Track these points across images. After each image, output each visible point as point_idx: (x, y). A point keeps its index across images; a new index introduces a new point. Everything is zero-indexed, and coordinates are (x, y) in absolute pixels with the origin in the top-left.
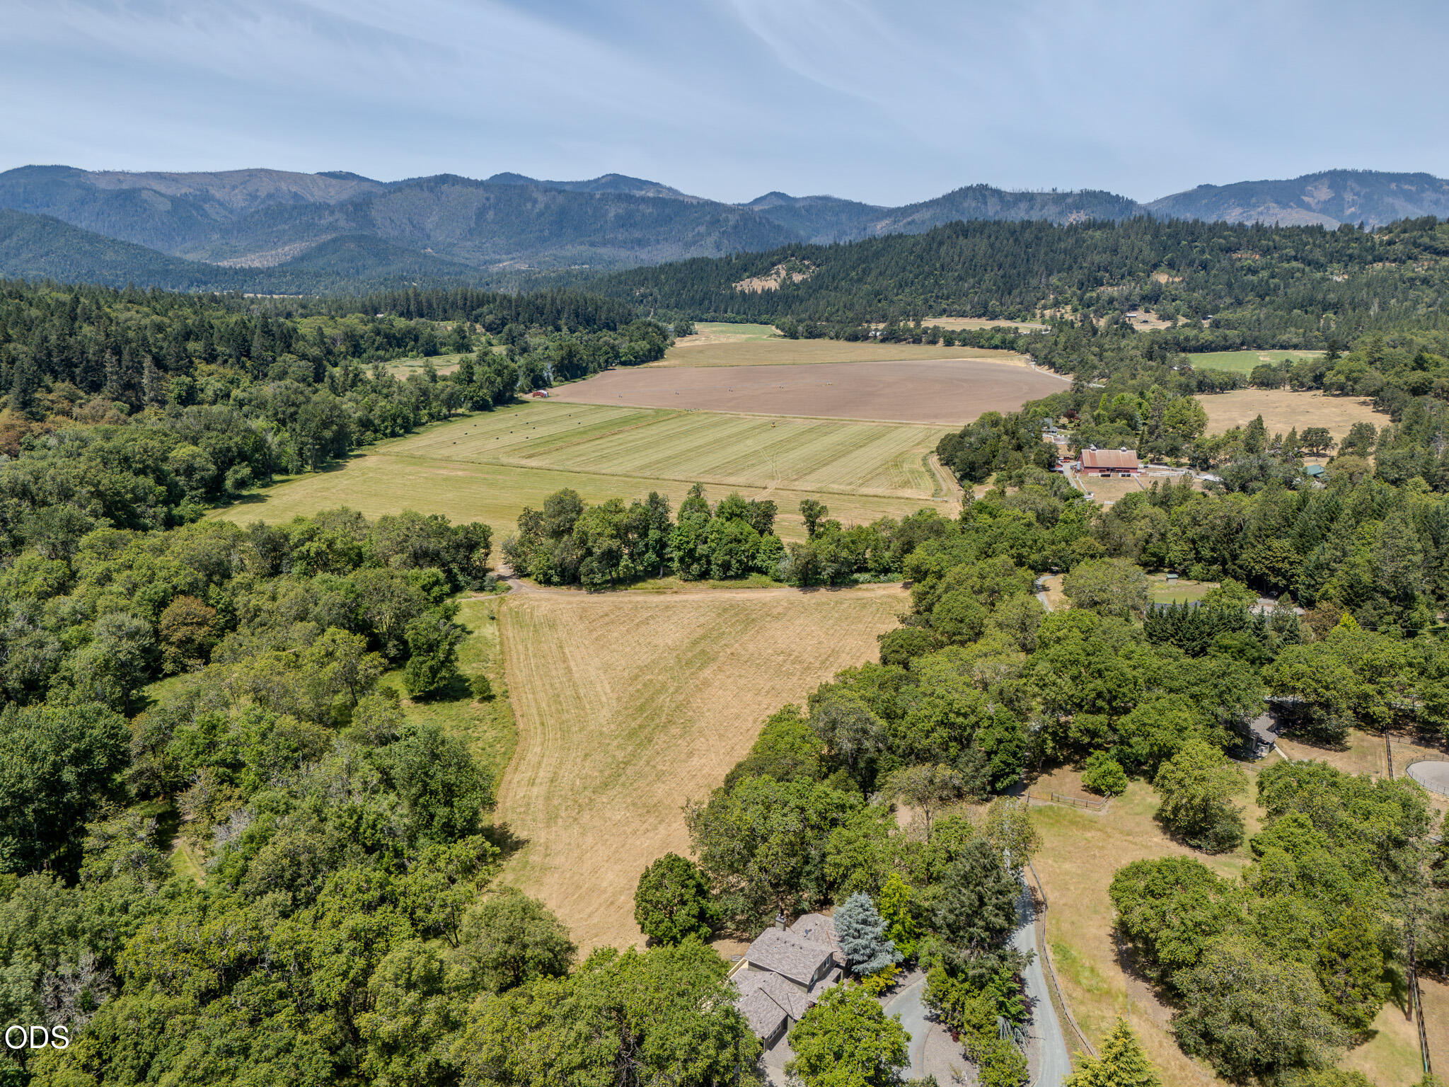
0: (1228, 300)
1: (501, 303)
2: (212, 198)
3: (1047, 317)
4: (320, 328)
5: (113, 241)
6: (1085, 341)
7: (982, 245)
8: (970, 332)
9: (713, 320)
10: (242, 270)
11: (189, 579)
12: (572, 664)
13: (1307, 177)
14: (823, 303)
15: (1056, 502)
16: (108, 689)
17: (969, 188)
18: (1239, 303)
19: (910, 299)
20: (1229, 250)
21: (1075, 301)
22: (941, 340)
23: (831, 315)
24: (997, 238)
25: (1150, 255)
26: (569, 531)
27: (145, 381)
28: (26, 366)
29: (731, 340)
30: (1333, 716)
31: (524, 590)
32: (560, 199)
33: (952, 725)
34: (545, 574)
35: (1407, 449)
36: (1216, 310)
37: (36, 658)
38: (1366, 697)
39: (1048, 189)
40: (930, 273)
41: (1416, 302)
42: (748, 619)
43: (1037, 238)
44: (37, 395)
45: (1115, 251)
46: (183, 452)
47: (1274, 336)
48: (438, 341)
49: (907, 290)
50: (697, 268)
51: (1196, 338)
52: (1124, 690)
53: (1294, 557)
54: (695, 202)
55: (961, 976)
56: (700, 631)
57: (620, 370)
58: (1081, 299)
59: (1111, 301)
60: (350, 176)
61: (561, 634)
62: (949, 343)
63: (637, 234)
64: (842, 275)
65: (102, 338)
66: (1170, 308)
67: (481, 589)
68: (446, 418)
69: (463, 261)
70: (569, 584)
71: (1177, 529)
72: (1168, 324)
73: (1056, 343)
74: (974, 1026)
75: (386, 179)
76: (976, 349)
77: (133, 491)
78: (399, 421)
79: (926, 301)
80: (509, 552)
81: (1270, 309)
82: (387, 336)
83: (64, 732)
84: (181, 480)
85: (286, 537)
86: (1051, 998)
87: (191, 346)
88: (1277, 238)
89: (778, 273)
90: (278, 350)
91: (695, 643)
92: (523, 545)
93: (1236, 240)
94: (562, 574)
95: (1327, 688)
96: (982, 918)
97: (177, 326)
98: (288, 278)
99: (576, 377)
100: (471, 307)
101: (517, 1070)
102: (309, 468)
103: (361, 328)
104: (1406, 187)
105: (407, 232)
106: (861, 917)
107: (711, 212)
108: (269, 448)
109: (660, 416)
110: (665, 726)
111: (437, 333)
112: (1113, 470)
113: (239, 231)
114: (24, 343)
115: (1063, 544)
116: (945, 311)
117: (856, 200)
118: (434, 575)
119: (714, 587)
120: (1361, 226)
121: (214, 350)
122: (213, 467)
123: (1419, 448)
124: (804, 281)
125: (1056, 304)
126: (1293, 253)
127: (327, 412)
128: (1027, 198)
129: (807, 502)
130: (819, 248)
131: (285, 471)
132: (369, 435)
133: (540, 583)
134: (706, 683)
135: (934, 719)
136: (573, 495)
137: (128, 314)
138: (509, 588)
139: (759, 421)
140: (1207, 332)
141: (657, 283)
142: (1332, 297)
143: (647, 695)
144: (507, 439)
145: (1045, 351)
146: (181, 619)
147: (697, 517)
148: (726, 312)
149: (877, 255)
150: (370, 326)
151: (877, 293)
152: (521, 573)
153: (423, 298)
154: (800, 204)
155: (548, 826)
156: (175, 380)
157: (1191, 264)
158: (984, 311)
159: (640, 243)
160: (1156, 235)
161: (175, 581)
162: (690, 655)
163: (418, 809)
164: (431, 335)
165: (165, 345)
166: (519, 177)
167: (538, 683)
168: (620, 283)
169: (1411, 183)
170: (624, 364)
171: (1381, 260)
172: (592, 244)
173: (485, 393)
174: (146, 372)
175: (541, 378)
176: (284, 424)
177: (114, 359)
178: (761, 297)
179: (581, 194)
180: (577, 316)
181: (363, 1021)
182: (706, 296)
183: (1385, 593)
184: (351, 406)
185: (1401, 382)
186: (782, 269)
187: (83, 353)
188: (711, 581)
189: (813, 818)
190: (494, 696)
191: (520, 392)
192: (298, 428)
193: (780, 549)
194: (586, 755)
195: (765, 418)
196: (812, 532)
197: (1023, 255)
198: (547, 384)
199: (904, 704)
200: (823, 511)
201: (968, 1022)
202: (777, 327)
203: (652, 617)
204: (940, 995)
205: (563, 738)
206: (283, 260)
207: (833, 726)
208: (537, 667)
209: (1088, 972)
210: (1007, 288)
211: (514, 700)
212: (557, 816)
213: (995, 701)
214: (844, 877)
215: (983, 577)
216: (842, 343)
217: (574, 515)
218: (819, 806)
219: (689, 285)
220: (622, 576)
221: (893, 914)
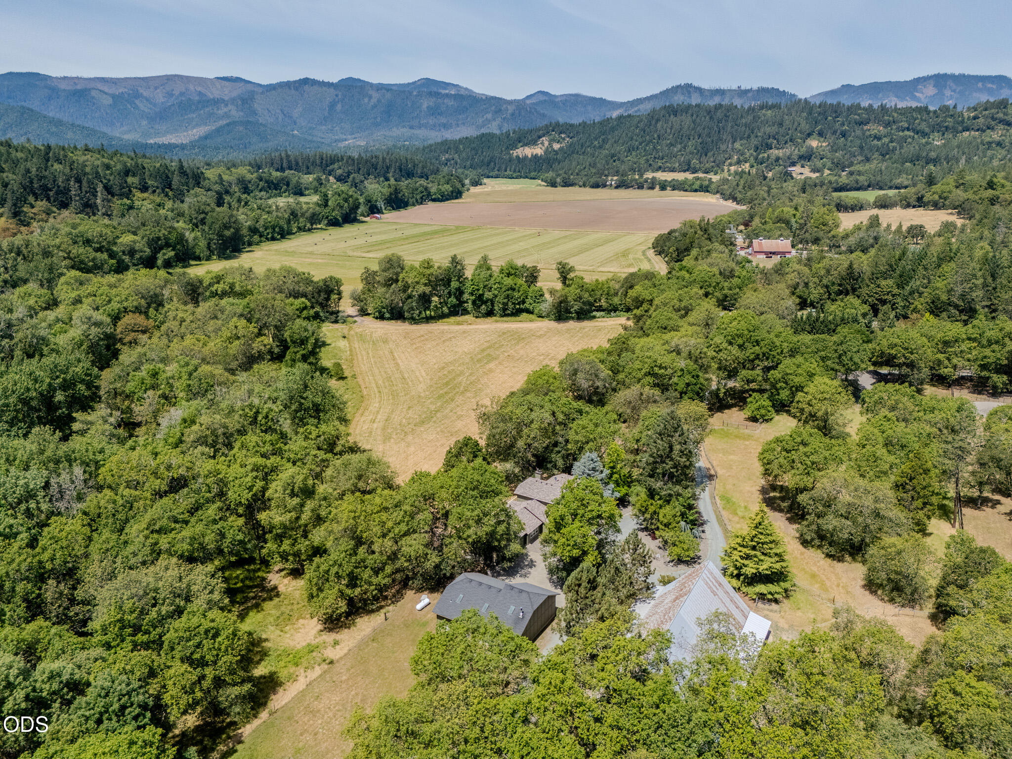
0: (860, 158)
1: (347, 162)
2: (142, 96)
3: (732, 172)
4: (220, 175)
5: (72, 125)
6: (757, 182)
7: (687, 121)
8: (677, 180)
9: (497, 177)
10: (164, 145)
11: (135, 303)
12: (399, 361)
13: (919, 78)
14: (574, 164)
15: (733, 265)
17: (678, 87)
18: (868, 160)
19: (635, 160)
20: (860, 123)
21: (752, 160)
22: (658, 187)
23: (580, 171)
24: (697, 116)
25: (805, 126)
26: (397, 281)
27: (99, 201)
28: (15, 189)
29: (510, 188)
30: (916, 372)
31: (365, 323)
32: (388, 95)
33: (655, 375)
34: (380, 312)
35: (978, 234)
36: (851, 164)
37: (33, 336)
38: (939, 363)
39: (734, 87)
40: (651, 141)
41: (991, 158)
42: (519, 338)
43: (726, 116)
44: (25, 209)
45: (781, 124)
46: (127, 239)
47: (891, 181)
48: (303, 186)
49: (634, 153)
50: (486, 140)
51: (837, 182)
52: (774, 353)
53: (896, 291)
54: (484, 97)
55: (657, 497)
56: (487, 345)
57: (431, 205)
58: (756, 159)
59: (777, 159)
60: (238, 80)
61: (391, 345)
62: (663, 188)
63: (443, 120)
64: (588, 144)
65: (67, 170)
66: (819, 164)
67: (336, 322)
68: (309, 230)
69: (319, 140)
70: (396, 318)
71: (816, 280)
72: (817, 174)
73: (738, 185)
74: (665, 525)
76: (682, 192)
77: (94, 260)
78: (277, 229)
79: (647, 160)
80: (355, 299)
81: (889, 163)
82: (267, 182)
83: (56, 367)
84: (126, 259)
85: (201, 282)
86: (718, 521)
87: (130, 180)
88: (896, 115)
89: (542, 143)
90: (191, 186)
91: (483, 350)
92: (364, 294)
93: (866, 116)
94: (392, 312)
95: (912, 353)
96: (672, 460)
97: (119, 167)
98: (197, 150)
99: (401, 208)
100: (326, 164)
101: (364, 535)
102: (215, 257)
103: (249, 176)
104: (990, 85)
105: (280, 119)
106: (592, 466)
107: (495, 104)
108: (187, 241)
109: (458, 229)
110: (463, 393)
111: (302, 181)
112: (774, 253)
113: (161, 119)
114: (13, 173)
115: (738, 290)
116: (660, 167)
117: (598, 97)
118: (303, 303)
119: (497, 321)
120: (955, 107)
121: (146, 183)
122: (148, 250)
123: (986, 232)
124: (561, 149)
125: (739, 162)
126: (906, 125)
127: (227, 218)
128: (721, 92)
129: (560, 263)
130: (572, 125)
131: (198, 258)
132: (256, 238)
133: (377, 318)
134: (491, 371)
135: (644, 371)
136: (399, 258)
137: (85, 158)
138: (355, 322)
139: (529, 232)
140: (845, 178)
141: (457, 150)
142: (933, 155)
143: (450, 377)
144: (352, 242)
145: (730, 190)
146: (130, 328)
147: (484, 274)
148: (506, 171)
149: (613, 129)
150: (255, 175)
151: (613, 156)
152: (363, 313)
153: (292, 158)
154: (559, 99)
155: (384, 443)
156: (119, 202)
157: (835, 132)
158: (688, 168)
159: (446, 126)
160: (810, 113)
161: (125, 304)
162: (480, 356)
163: (297, 421)
164: (298, 182)
165: (112, 178)
166: (359, 80)
167: (376, 371)
168: (431, 151)
169: (993, 83)
170: (434, 200)
171: (968, 130)
172: (411, 127)
173: (337, 214)
174: (99, 194)
175: (376, 207)
176: (197, 227)
177: (77, 185)
178: (530, 160)
179: (404, 91)
180: (401, 171)
181: (263, 516)
182: (492, 160)
183: (956, 307)
184: (244, 218)
185: (977, 198)
186: (545, 140)
187: (54, 181)
188: (494, 318)
189: (561, 417)
190: (346, 378)
191: (361, 215)
192: (206, 228)
193: (542, 295)
194: (409, 408)
195: (533, 231)
196: (564, 283)
197: (715, 128)
198: (380, 211)
199: (624, 364)
200: (572, 269)
201: (661, 523)
202: (542, 180)
203: (454, 337)
204: (643, 509)
205: (393, 399)
206: (193, 138)
207: (575, 372)
208: (376, 363)
209: (743, 509)
210: (704, 151)
211: (360, 380)
212: (390, 438)
213: (685, 359)
214: (581, 449)
215: (681, 301)
216: (588, 190)
217: (399, 270)
218: (565, 409)
219: (480, 152)
220: (433, 313)
221: (613, 468)
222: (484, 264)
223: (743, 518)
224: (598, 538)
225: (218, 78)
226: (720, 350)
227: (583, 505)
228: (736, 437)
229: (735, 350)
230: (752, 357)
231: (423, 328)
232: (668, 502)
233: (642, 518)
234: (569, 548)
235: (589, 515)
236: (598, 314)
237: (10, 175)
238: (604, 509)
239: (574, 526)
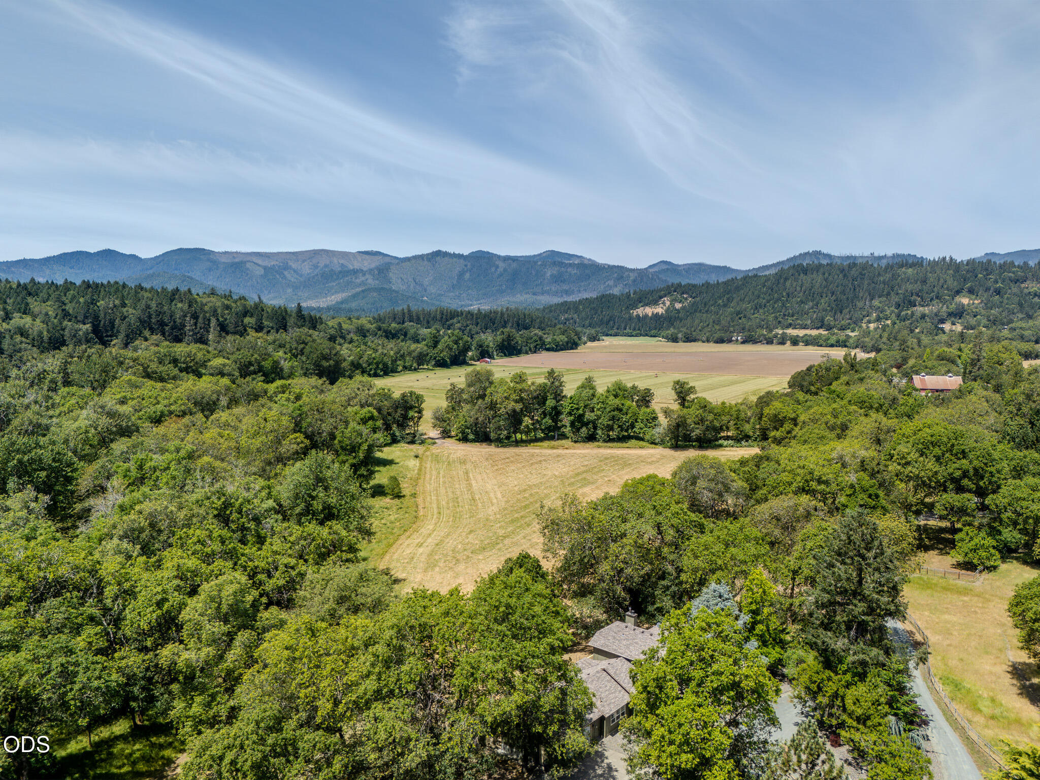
0: (1020, 316)
1: (466, 316)
2: (290, 268)
3: (872, 327)
4: (340, 323)
7: (819, 279)
8: (810, 336)
9: (616, 335)
12: (473, 482)
14: (697, 322)
15: (896, 392)
16: (80, 446)
17: (807, 254)
18: (1030, 317)
19: (763, 317)
20: (1016, 281)
21: (893, 316)
22: (789, 343)
23: (703, 328)
24: (829, 274)
25: (953, 284)
26: (483, 397)
28: (132, 322)
29: (628, 343)
31: (446, 444)
32: (514, 265)
34: (463, 432)
36: (1011, 321)
39: (867, 253)
40: (779, 299)
42: (625, 463)
43: (861, 274)
45: (924, 282)
49: (761, 311)
50: (605, 300)
54: (607, 266)
55: (839, 667)
56: (585, 469)
57: (545, 354)
58: (898, 316)
59: (923, 316)
60: (378, 253)
61: (469, 466)
62: (795, 343)
63: (565, 287)
64: (711, 302)
65: (186, 307)
66: (972, 321)
67: (412, 442)
68: (415, 369)
70: (482, 441)
72: (972, 331)
73: (881, 337)
74: (858, 720)
75: (401, 255)
76: (816, 348)
78: (381, 366)
79: (776, 318)
80: (437, 419)
86: (947, 720)
87: (247, 320)
89: (664, 303)
91: (578, 474)
92: (448, 413)
93: (1023, 274)
94: (476, 433)
96: (864, 598)
99: (513, 355)
100: (446, 318)
105: (412, 287)
106: (720, 605)
107: (619, 272)
108: (281, 369)
109: (570, 371)
112: (942, 391)
113: (304, 287)
114: (134, 308)
116: (791, 324)
117: (722, 265)
118: (369, 412)
119: (599, 447)
122: (237, 374)
124: (683, 308)
125: (878, 319)
127: (327, 350)
128: (852, 259)
129: (677, 382)
130: (694, 286)
133: (459, 440)
136: (488, 371)
138: (435, 444)
139: (646, 374)
141: (576, 310)
143: (532, 500)
144: (455, 379)
145: (872, 344)
147: (586, 393)
148: (625, 329)
149: (738, 289)
150: (375, 325)
151: (738, 313)
152: (446, 434)
153: (414, 313)
154: (682, 267)
155: (425, 571)
157: (987, 291)
158: (822, 325)
159: (567, 292)
160: (957, 271)
162: (573, 480)
164: (415, 333)
165: (229, 317)
166: (488, 253)
167: (443, 491)
168: (551, 311)
170: (548, 350)
172: (534, 294)
173: (445, 354)
174: (212, 331)
175: (487, 352)
176: (296, 357)
177: (192, 322)
178: (651, 318)
179: (530, 262)
182: (612, 318)
184: (348, 353)
186: (667, 300)
187: (171, 316)
188: (597, 443)
189: (670, 535)
190: (404, 496)
191: (471, 359)
192: (304, 359)
193: (655, 418)
194: (471, 532)
195: (652, 373)
196: (682, 404)
197: (850, 286)
198: (491, 357)
199: (765, 476)
200: (692, 390)
201: (850, 715)
202: (663, 337)
203: (545, 460)
204: (814, 687)
205: (454, 521)
206: (330, 303)
207: (694, 481)
208: (444, 483)
209: (988, 703)
210: (838, 308)
211: (420, 500)
212: (435, 566)
213: (857, 472)
214: (702, 582)
215: (836, 417)
216: (712, 344)
217: (487, 384)
218: (675, 521)
219: (599, 312)
220: (524, 437)
221: (755, 613)
222: (589, 384)
223: (993, 718)
224: (733, 732)
225: (359, 252)
226: (908, 463)
227: (702, 660)
228: (946, 589)
229: (931, 465)
230: (958, 474)
231: (511, 451)
232: (862, 677)
233: (810, 703)
234: (673, 748)
235: (713, 683)
236: (725, 443)
237: (130, 310)
238: (745, 671)
239: (684, 703)
